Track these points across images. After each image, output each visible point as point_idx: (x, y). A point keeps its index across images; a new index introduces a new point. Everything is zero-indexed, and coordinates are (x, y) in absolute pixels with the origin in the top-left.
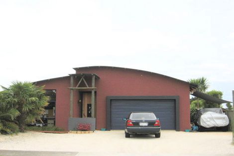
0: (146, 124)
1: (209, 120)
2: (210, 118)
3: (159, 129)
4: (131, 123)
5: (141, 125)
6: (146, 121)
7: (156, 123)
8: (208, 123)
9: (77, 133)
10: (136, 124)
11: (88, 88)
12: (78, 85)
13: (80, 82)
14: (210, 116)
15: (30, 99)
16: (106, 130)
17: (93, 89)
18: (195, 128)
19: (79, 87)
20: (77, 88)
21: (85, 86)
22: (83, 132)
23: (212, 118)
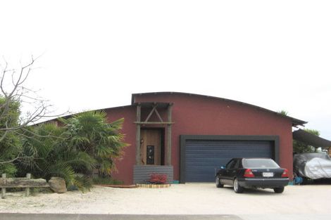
0: (271, 175)
1: (316, 168)
2: (318, 167)
3: (288, 181)
4: (251, 173)
5: (264, 176)
6: (271, 171)
7: (284, 173)
8: (315, 173)
9: (151, 187)
10: (258, 174)
11: (163, 123)
12: (147, 119)
13: (151, 114)
14: (317, 164)
15: (109, 138)
16: (180, 183)
17: (169, 125)
18: (299, 179)
19: (148, 121)
20: (146, 122)
21: (159, 120)
22: (159, 185)
23: (320, 167)
